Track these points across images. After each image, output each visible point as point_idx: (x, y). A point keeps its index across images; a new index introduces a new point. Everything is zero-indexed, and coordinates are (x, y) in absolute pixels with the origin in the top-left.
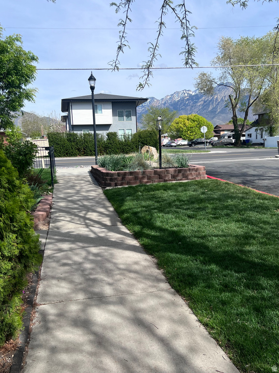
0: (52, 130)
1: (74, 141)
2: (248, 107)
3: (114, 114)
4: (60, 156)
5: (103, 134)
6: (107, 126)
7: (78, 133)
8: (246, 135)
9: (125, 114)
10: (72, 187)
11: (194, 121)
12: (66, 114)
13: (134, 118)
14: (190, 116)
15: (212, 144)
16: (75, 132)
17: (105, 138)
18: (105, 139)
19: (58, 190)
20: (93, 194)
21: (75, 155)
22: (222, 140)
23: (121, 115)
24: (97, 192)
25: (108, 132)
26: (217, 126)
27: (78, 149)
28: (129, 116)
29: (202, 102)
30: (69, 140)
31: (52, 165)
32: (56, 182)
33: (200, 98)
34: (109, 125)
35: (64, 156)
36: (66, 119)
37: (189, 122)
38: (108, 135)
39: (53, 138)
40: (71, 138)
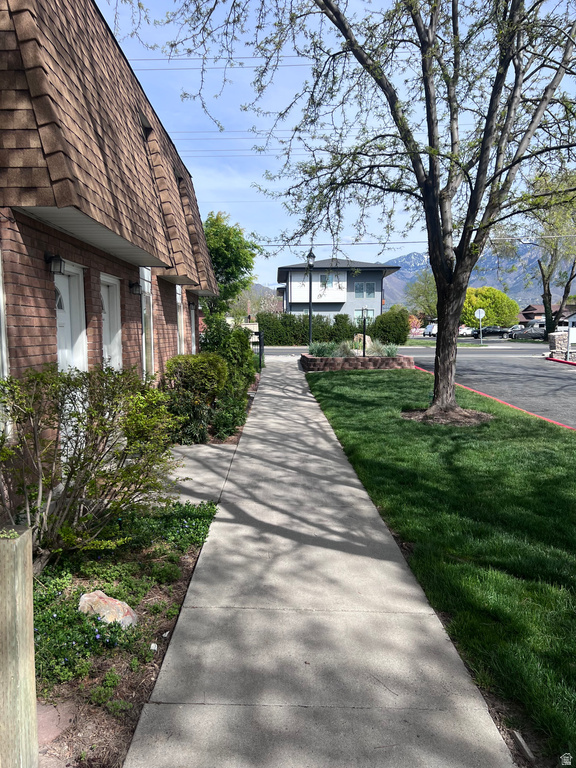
0: (263, 309)
1: (290, 325)
2: (571, 279)
3: (350, 288)
4: (270, 345)
5: (330, 316)
6: (338, 305)
7: (296, 314)
8: (570, 324)
9: (365, 287)
10: (279, 371)
11: (486, 297)
12: (283, 285)
13: (378, 294)
14: (480, 289)
15: (511, 336)
16: (293, 313)
17: (332, 322)
18: (332, 324)
19: (265, 372)
20: (297, 377)
21: (290, 344)
22: (529, 330)
23: (359, 290)
24: (300, 375)
25: (336, 313)
26: (530, 306)
27: (295, 336)
28: (371, 291)
29: (526, 262)
30: (284, 324)
31: (261, 352)
32: (264, 366)
33: (522, 254)
34: (341, 304)
35: (276, 344)
36: (283, 292)
37: (478, 299)
38: (336, 318)
39: (264, 320)
40: (287, 321)
